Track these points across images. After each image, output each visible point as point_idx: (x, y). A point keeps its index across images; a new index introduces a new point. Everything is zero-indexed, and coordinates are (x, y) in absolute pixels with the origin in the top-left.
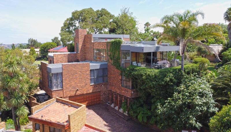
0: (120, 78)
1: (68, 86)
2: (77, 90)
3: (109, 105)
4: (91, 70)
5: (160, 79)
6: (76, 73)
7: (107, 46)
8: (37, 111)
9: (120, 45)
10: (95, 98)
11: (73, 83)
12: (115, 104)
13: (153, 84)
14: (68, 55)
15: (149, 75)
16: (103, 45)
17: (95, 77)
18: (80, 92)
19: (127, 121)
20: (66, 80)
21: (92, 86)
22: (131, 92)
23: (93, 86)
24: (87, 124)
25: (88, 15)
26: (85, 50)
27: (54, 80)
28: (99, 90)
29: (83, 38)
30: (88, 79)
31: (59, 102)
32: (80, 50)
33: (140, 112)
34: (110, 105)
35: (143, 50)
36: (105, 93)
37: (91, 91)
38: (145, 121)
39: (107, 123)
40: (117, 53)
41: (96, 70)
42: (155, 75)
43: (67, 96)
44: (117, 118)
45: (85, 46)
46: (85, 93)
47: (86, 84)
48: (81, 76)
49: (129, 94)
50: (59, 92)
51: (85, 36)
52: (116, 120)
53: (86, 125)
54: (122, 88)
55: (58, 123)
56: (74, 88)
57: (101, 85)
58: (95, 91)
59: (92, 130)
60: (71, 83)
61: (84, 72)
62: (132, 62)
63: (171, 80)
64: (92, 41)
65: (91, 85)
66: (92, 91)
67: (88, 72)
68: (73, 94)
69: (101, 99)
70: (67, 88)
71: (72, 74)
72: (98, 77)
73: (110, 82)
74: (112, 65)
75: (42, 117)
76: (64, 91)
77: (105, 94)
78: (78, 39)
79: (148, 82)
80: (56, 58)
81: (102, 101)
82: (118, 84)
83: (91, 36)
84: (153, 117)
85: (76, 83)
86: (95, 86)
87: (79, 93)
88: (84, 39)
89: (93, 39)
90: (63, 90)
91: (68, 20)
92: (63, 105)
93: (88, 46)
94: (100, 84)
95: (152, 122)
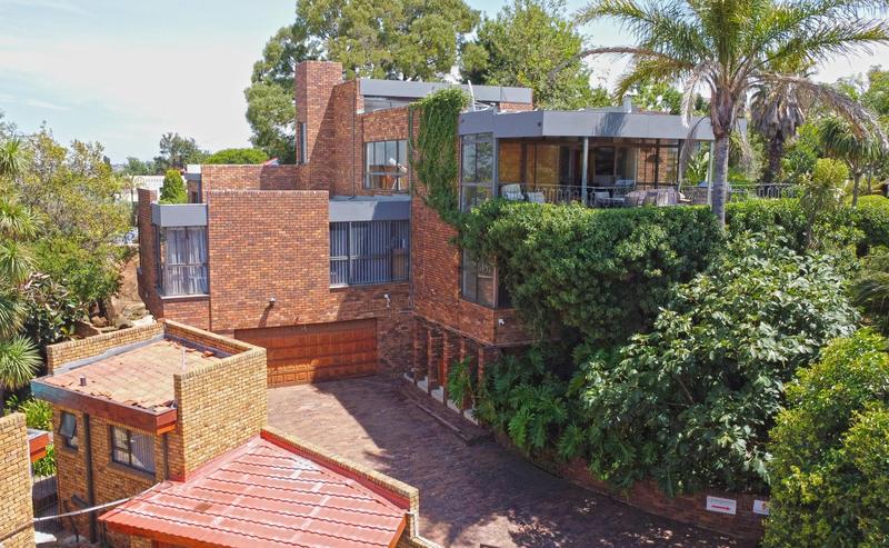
0: (456, 258)
1: (230, 286)
2: (272, 305)
3: (412, 380)
4: (333, 226)
5: (596, 246)
6: (268, 235)
7: (410, 121)
8: (74, 364)
9: (457, 115)
10: (353, 346)
11: (253, 275)
12: (435, 375)
13: (565, 269)
14: (263, 172)
16: (397, 123)
17: (352, 257)
18: (284, 314)
19: (471, 443)
20: (222, 258)
21: (336, 295)
22: (496, 322)
23: (343, 295)
24: (268, 428)
25: (360, 8)
26: (334, 152)
27: (174, 256)
28: (372, 315)
29: (324, 98)
30: (320, 260)
31: (175, 340)
32: (310, 149)
33: (520, 405)
34: (416, 383)
35: (540, 124)
36: (399, 329)
37: (332, 316)
38: (539, 441)
39: (380, 445)
40: (447, 150)
41: (355, 224)
42: (576, 228)
43: (225, 326)
44: (431, 431)
45: (333, 133)
46: (305, 319)
47: (312, 285)
48: (287, 246)
49: (484, 327)
50: (193, 306)
51: (333, 91)
52: (426, 440)
53: (265, 435)
54: (463, 303)
55: (135, 408)
56: (259, 295)
57: (377, 292)
58: (350, 317)
59: (285, 453)
60: (245, 273)
61: (301, 229)
62: (500, 187)
63: (655, 256)
64: (360, 112)
65: (332, 290)
66: (335, 314)
67: (322, 233)
68: (252, 320)
69: (380, 355)
70: (226, 294)
71: (247, 236)
72: (363, 262)
73: (418, 282)
74: (426, 203)
75: (83, 382)
76: (215, 307)
77: (397, 334)
78: (306, 103)
79: (546, 259)
80: (211, 182)
81: (382, 361)
82: (449, 286)
83: (355, 90)
84: (573, 428)
85: (264, 275)
86: (350, 295)
87: (276, 318)
88: (331, 105)
89: (361, 101)
90: (210, 298)
91: (282, 35)
92: (184, 349)
93: (343, 131)
94: (377, 287)
95: (566, 447)
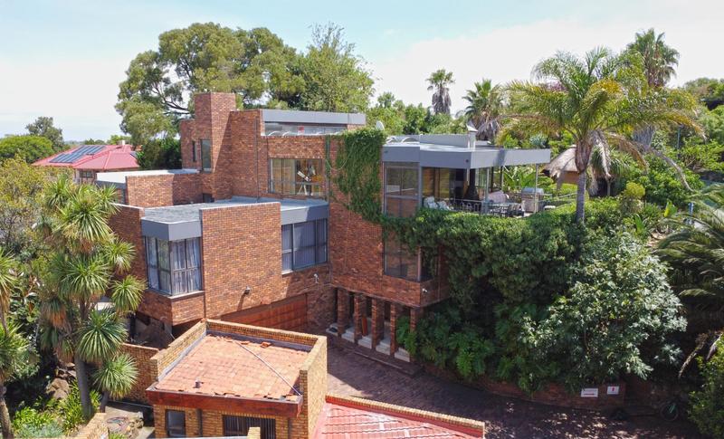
0: (379, 247)
1: (218, 282)
2: (247, 293)
3: (336, 334)
4: (284, 228)
6: (242, 239)
7: (327, 149)
8: (168, 369)
9: (380, 147)
10: (292, 314)
11: (234, 272)
12: (361, 329)
13: (518, 260)
14: (174, 180)
15: (503, 235)
16: (310, 147)
17: (295, 249)
18: (254, 298)
19: (413, 377)
20: (212, 262)
21: (285, 279)
22: (421, 290)
23: (290, 277)
24: (332, 394)
25: (220, 46)
26: (231, 163)
27: (176, 264)
28: (306, 290)
29: (223, 121)
30: (276, 255)
31: (220, 335)
32: (215, 161)
33: (458, 347)
34: (340, 335)
35: (468, 161)
36: (322, 298)
37: (283, 295)
38: (480, 370)
39: (358, 389)
40: (369, 170)
41: (297, 225)
42: (523, 234)
43: (216, 313)
44: (380, 371)
45: (230, 148)
46: (267, 300)
47: (271, 274)
48: (256, 246)
49: (412, 294)
50: (192, 301)
51: (230, 116)
52: (382, 378)
53: (329, 400)
54: (387, 279)
55: (265, 399)
56: (236, 286)
57: (310, 274)
58: (294, 293)
59: (358, 412)
60: (228, 270)
61: (264, 232)
62: (423, 199)
64: (263, 134)
65: (284, 276)
66: (285, 293)
67: (276, 234)
68: (232, 306)
69: (311, 318)
70: (215, 288)
71: (229, 242)
72: (301, 249)
73: (337, 264)
74: (348, 208)
75: (197, 385)
76: (208, 300)
77: (322, 302)
78: (211, 125)
79: (501, 254)
80: (135, 190)
81: (313, 323)
82: (371, 266)
83: (258, 117)
84: (504, 359)
85: (241, 270)
86: (294, 277)
87: (249, 302)
88: (228, 126)
89: (263, 126)
90: (203, 294)
91: (140, 59)
92: (240, 342)
93: (242, 147)
94: (308, 271)
95: (500, 373)
